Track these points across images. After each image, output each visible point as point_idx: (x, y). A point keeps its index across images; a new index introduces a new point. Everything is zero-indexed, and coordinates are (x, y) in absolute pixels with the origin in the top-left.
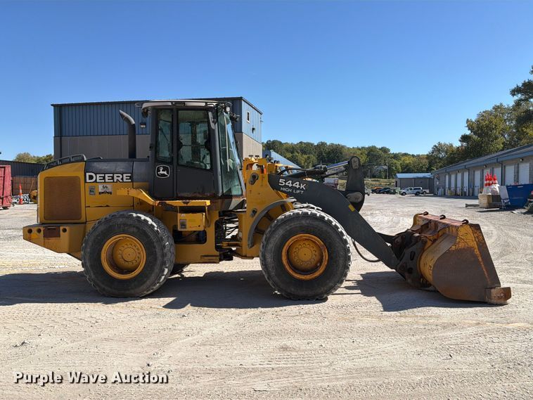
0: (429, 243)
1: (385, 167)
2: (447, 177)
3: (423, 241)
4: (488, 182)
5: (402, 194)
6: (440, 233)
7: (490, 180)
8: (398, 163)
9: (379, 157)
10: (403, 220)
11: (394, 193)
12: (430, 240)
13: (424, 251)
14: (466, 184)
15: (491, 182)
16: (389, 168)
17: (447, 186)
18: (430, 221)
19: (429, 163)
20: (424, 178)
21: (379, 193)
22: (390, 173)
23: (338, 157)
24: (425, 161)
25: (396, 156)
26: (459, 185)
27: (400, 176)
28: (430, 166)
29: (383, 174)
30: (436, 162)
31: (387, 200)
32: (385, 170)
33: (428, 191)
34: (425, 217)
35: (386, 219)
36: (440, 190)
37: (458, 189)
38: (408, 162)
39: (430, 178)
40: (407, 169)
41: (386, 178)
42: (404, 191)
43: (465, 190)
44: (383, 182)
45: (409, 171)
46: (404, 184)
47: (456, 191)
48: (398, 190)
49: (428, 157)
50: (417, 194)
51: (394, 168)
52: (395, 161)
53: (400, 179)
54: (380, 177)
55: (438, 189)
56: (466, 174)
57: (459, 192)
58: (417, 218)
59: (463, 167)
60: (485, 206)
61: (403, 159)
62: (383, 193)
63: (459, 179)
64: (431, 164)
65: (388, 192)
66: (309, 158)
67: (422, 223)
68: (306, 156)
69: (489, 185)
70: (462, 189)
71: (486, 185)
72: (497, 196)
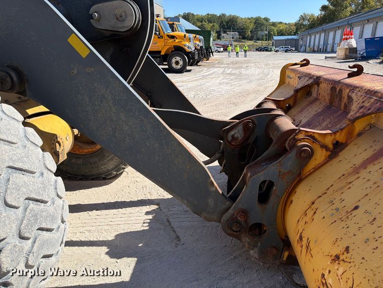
0: (320, 155)
1: (267, 32)
2: (309, 37)
3: (301, 151)
4: (346, 36)
5: (276, 52)
6: (359, 126)
7: (348, 35)
8: (275, 29)
9: (263, 25)
10: (273, 71)
11: (271, 51)
12: (324, 146)
13: (300, 181)
14: (322, 43)
15: (348, 37)
16: (269, 33)
17: (308, 45)
18: (317, 80)
19: (296, 29)
20: (292, 39)
21: (261, 51)
22: (269, 37)
23: (234, 25)
24: (294, 28)
25: (274, 24)
26: (317, 43)
27: (276, 38)
28: (297, 31)
29: (265, 38)
30: (301, 28)
31: (264, 56)
32: (266, 35)
33: (294, 49)
34: (304, 69)
35: (258, 71)
36: (302, 48)
37: (315, 47)
38: (282, 28)
39: (296, 40)
40: (281, 33)
41: (266, 41)
42: (277, 49)
43: (320, 47)
44: (264, 43)
45: (282, 35)
46: (278, 44)
47: (314, 48)
48: (274, 48)
49: (296, 24)
50: (286, 51)
51: (272, 33)
52: (273, 28)
53: (276, 40)
54: (262, 40)
55: (301, 47)
56: (323, 35)
57: (316, 49)
58: (288, 73)
59: (321, 29)
60: (342, 57)
61: (278, 26)
62: (263, 51)
63: (317, 39)
64: (297, 30)
65: (267, 50)
66: (213, 26)
67: (296, 83)
68: (211, 25)
69: (347, 39)
70: (318, 47)
71: (344, 39)
72: (354, 48)
